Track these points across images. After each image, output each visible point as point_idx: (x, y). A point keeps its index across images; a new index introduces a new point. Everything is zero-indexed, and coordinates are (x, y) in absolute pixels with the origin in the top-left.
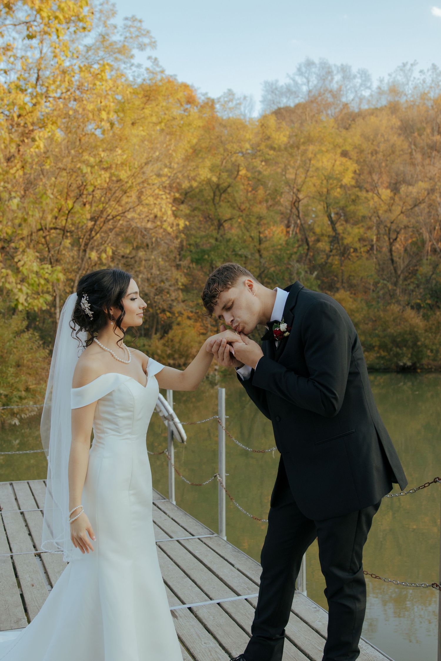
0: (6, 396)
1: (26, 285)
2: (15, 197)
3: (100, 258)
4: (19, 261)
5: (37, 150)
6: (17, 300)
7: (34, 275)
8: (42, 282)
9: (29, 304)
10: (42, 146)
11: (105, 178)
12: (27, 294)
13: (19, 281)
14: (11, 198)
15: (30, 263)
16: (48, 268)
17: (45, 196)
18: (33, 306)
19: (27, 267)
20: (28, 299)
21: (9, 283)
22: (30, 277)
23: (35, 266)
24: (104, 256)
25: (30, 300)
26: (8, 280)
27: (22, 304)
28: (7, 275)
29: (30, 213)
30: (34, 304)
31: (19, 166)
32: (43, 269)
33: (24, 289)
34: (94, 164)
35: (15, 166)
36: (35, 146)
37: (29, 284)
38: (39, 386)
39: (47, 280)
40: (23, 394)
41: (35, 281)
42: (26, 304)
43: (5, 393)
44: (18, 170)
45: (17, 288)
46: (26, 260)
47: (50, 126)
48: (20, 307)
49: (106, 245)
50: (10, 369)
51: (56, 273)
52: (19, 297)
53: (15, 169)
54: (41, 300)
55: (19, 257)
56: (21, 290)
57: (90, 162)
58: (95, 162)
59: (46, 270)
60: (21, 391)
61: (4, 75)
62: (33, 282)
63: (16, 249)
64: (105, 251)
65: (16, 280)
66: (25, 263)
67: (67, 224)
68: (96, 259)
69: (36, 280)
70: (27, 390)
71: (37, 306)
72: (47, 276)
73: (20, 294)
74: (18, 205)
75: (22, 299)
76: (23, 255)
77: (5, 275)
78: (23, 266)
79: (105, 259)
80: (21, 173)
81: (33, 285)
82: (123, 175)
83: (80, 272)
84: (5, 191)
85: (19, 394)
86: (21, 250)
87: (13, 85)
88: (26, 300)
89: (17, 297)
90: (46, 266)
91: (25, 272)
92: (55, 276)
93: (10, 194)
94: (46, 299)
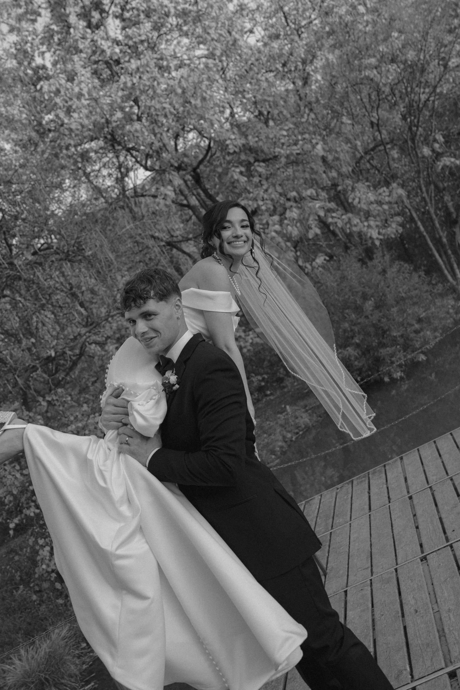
0: (402, 336)
1: (372, 218)
2: (317, 144)
3: (433, 151)
4: (354, 199)
5: (317, 85)
6: (371, 238)
7: (375, 205)
8: (386, 207)
9: (384, 235)
10: (319, 78)
11: (395, 70)
12: (377, 226)
13: (363, 219)
14: (314, 147)
15: (364, 196)
16: (384, 191)
17: (343, 126)
18: (388, 235)
19: (363, 201)
20: (381, 230)
21: (355, 226)
22: (372, 209)
23: (372, 197)
24: (436, 146)
25: (383, 231)
26: (353, 224)
27: (377, 238)
28: (350, 219)
29: (338, 149)
30: (389, 233)
31: (307, 111)
32: (380, 194)
33: (372, 223)
34: (377, 63)
35: (305, 112)
36: (314, 82)
37: (375, 217)
38: (429, 312)
39: (390, 203)
40: (417, 326)
41: (379, 210)
42: (381, 237)
43: (399, 334)
44: (308, 115)
45: (364, 226)
46: (359, 195)
47: (319, 53)
48: (377, 243)
49: (433, 134)
50: (392, 309)
51: (394, 192)
52: (371, 234)
53: (306, 116)
54: (394, 225)
55: (352, 196)
56: (369, 226)
57: (373, 63)
58: (378, 60)
59: (384, 194)
60: (413, 325)
61: (251, 35)
62: (377, 212)
63: (345, 190)
64: (435, 140)
65: (360, 219)
66: (360, 198)
67: (383, 136)
68: (430, 153)
69: (379, 208)
70: (420, 321)
71: (393, 233)
72: (387, 199)
73: (370, 230)
74: (324, 149)
75: (375, 234)
76: (355, 192)
77: (347, 220)
78: (359, 202)
79: (440, 148)
80: (312, 116)
81: (378, 215)
82: (411, 55)
83: (421, 175)
84: (306, 143)
85: (413, 328)
86: (350, 188)
87: (266, 38)
88: (379, 233)
89: (369, 235)
90: (381, 191)
91: (365, 207)
92: (395, 195)
93: (311, 142)
94: (398, 222)
